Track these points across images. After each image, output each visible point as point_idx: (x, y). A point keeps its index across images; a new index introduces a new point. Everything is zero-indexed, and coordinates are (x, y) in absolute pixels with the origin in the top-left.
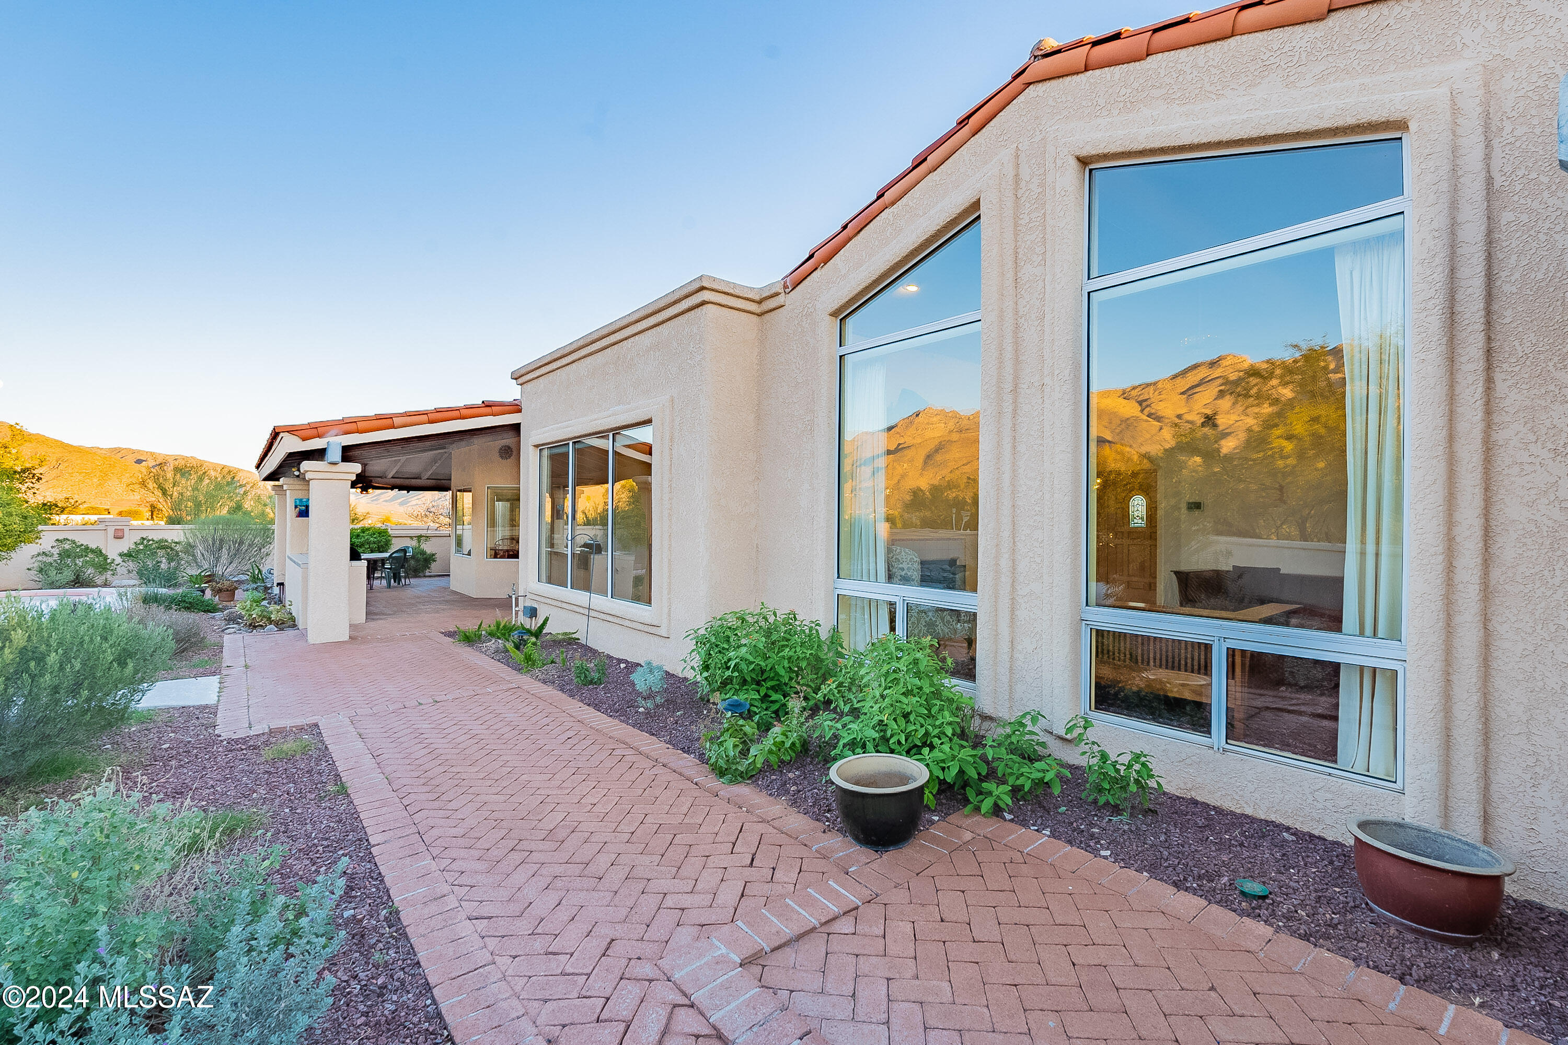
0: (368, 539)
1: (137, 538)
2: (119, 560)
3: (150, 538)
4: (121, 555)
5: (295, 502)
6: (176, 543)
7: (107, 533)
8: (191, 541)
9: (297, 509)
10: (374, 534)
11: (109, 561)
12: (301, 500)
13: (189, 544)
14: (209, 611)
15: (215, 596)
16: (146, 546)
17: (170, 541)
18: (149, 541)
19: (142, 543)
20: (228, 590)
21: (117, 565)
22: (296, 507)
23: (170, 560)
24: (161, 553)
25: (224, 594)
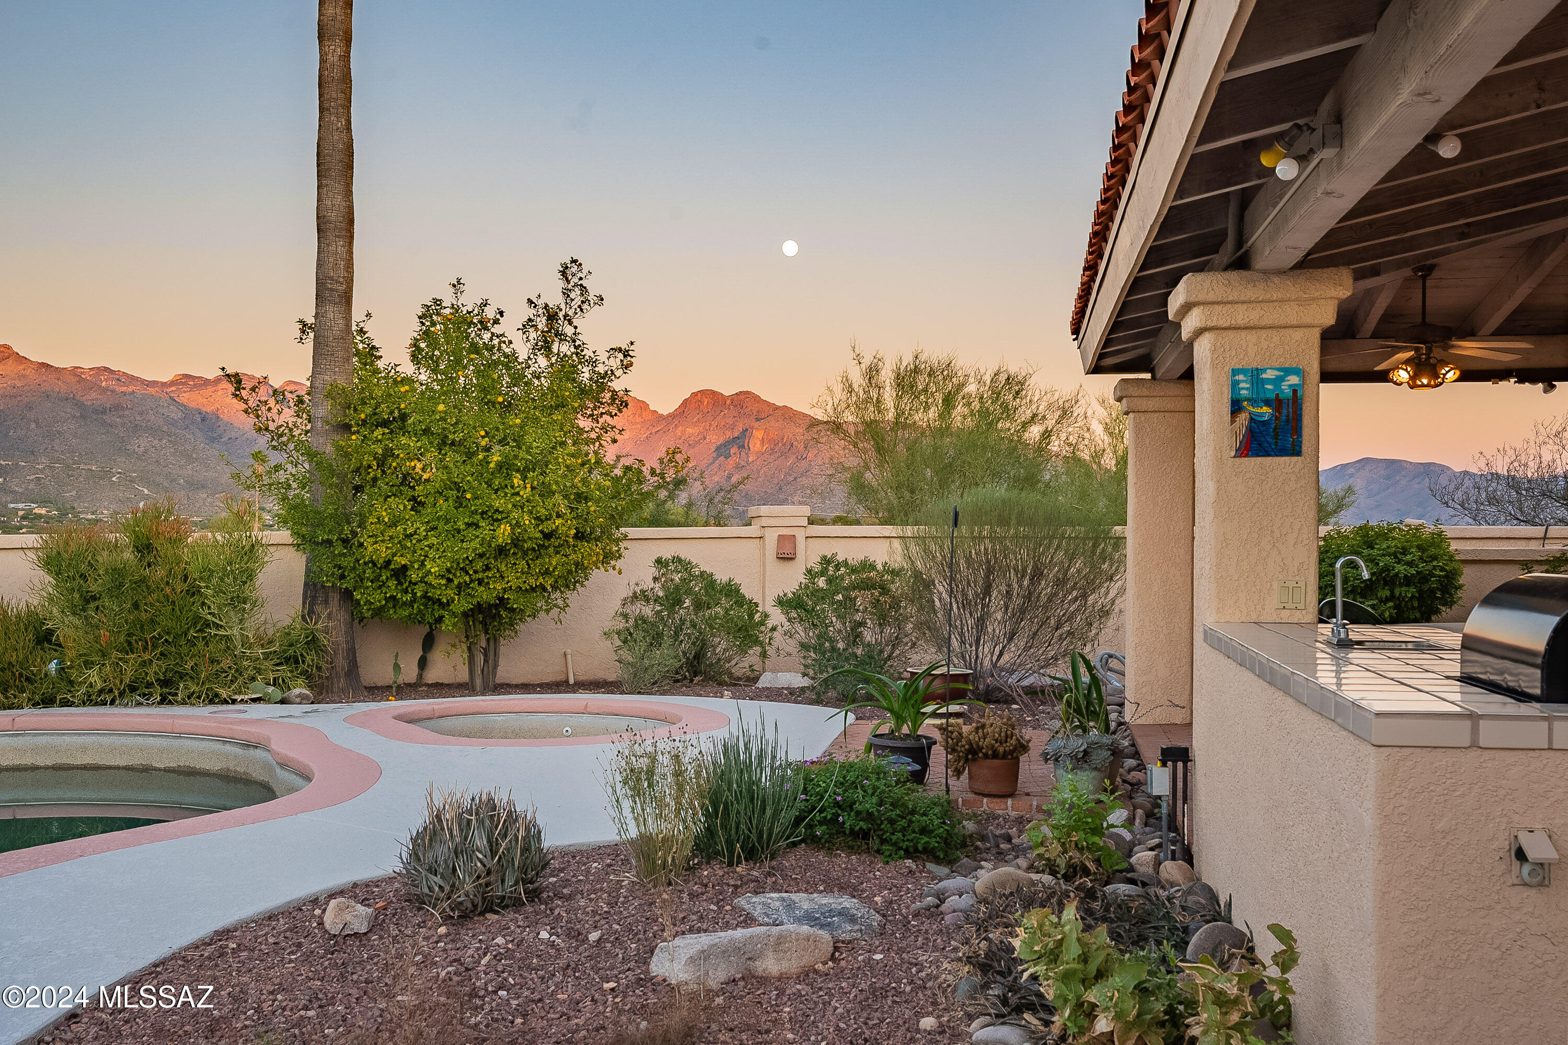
0: (1386, 569)
1: (814, 562)
2: (777, 617)
3: (840, 558)
4: (782, 602)
5: (1235, 385)
6: (895, 573)
7: (764, 545)
8: (919, 565)
9: (1243, 418)
10: (1405, 552)
11: (757, 617)
12: (1255, 375)
13: (917, 575)
14: (929, 854)
15: (958, 773)
16: (830, 581)
17: (880, 567)
18: (837, 566)
19: (823, 573)
20: (995, 755)
21: (774, 629)
22: (1236, 407)
23: (883, 620)
24: (862, 600)
25: (986, 768)
